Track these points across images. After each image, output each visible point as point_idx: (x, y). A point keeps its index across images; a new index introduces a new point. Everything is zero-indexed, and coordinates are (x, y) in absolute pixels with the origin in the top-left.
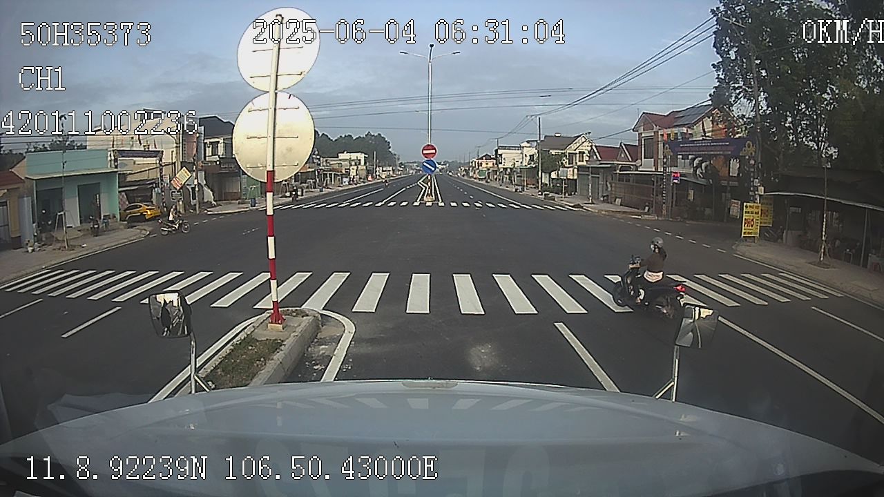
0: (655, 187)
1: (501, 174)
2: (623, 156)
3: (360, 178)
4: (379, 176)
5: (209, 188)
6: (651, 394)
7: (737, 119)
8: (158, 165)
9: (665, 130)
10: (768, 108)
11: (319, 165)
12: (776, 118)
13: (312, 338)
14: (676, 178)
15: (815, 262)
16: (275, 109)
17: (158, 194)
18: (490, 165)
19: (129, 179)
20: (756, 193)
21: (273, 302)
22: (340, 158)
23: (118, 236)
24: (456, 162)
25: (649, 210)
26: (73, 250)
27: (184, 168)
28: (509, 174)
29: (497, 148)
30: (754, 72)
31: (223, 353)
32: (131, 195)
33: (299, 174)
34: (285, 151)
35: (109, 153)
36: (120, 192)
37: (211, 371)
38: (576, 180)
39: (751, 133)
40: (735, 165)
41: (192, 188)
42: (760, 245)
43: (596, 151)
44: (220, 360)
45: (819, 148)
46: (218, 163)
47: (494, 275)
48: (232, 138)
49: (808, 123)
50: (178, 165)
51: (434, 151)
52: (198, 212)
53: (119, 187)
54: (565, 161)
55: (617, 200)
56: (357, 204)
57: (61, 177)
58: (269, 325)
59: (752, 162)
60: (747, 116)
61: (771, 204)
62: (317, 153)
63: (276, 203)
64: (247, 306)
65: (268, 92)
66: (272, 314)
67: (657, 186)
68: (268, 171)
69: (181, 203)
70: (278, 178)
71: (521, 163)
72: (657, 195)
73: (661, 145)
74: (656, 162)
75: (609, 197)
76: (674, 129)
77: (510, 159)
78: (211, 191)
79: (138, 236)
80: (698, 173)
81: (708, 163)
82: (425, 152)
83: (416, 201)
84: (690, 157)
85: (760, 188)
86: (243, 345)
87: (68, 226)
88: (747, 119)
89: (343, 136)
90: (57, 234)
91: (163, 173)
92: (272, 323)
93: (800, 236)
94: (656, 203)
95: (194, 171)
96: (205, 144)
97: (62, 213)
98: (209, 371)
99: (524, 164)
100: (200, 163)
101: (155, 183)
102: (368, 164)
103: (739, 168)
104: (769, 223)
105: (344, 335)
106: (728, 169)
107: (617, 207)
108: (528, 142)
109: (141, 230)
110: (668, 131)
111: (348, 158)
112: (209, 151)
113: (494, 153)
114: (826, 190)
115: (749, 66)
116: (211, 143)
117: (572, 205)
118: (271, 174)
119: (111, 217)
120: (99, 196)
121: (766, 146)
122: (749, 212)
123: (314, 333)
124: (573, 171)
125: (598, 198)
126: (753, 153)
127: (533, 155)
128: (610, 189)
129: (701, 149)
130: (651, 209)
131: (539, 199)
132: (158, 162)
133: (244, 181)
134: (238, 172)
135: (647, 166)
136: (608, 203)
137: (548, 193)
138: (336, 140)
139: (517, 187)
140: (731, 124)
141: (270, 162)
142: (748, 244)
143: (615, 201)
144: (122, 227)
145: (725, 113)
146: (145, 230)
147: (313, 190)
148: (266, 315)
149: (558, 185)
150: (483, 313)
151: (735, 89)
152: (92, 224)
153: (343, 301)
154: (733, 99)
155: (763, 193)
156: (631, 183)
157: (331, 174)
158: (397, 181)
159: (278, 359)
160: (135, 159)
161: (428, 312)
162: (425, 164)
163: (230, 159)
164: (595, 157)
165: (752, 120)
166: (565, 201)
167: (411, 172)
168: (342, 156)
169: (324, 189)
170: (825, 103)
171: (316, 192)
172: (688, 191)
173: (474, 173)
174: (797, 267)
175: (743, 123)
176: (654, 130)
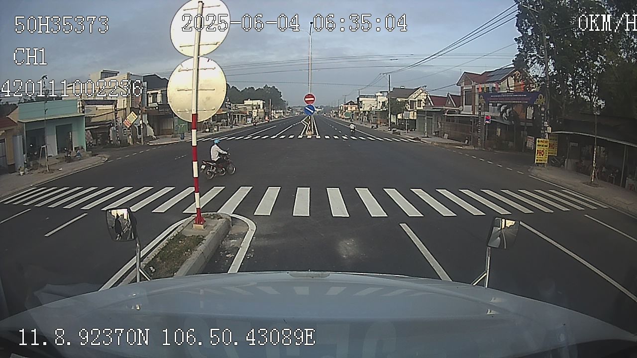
0: (472, 126)
1: (362, 115)
2: (449, 103)
3: (260, 118)
4: (273, 116)
5: (150, 126)
6: (470, 282)
7: (532, 78)
8: (114, 110)
9: (480, 85)
10: (555, 70)
11: (230, 109)
12: (561, 78)
13: (225, 234)
14: (488, 120)
15: (587, 182)
16: (198, 70)
17: (114, 131)
18: (354, 108)
19: (93, 120)
20: (546, 131)
21: (197, 208)
22: (245, 104)
23: (85, 161)
24: (329, 106)
25: (468, 142)
26: (53, 173)
27: (133, 112)
28: (367, 116)
29: (358, 96)
30: (545, 44)
31: (161, 246)
32: (95, 132)
33: (216, 115)
34: (205, 100)
35: (78, 102)
36: (86, 130)
37: (153, 259)
38: (415, 120)
39: (543, 88)
40: (530, 111)
41: (138, 126)
42: (548, 169)
43: (430, 99)
44: (158, 252)
45: (591, 101)
46: (157, 108)
47: (356, 189)
48: (167, 90)
49: (584, 82)
50: (128, 110)
51: (313, 99)
52: (143, 144)
53: (86, 127)
54: (408, 106)
55: (445, 135)
56: (258, 137)
57: (43, 120)
58: (194, 225)
59: (543, 109)
60: (539, 76)
61: (556, 140)
62: (228, 100)
63: (198, 136)
64: (178, 212)
65: (193, 57)
66: (196, 217)
67: (474, 125)
68: (192, 114)
69: (130, 137)
70: (200, 119)
71: (376, 107)
72: (474, 132)
73: (477, 96)
74: (473, 108)
75: (440, 133)
76: (486, 84)
77: (368, 104)
78: (152, 128)
79: (99, 162)
80: (503, 116)
81: (511, 109)
82: (306, 99)
83: (300, 135)
84: (498, 104)
85: (548, 128)
86: (175, 239)
87: (49, 155)
88: (539, 78)
89: (248, 88)
90: (41, 162)
91: (117, 116)
92: (196, 224)
93: (577, 163)
94: (473, 137)
95: (140, 114)
96: (148, 94)
97: (45, 146)
98: (151, 259)
99: (378, 108)
100: (144, 108)
101: (111, 124)
102: (265, 108)
103: (533, 114)
104: (555, 154)
105: (248, 232)
106: (525, 113)
107: (445, 140)
108: (381, 92)
109: (102, 157)
110: (483, 86)
111: (251, 104)
112: (150, 100)
113: (357, 100)
114: (596, 132)
115: (541, 41)
116: (152, 94)
117: (413, 138)
118: (195, 116)
119: (80, 148)
120: (71, 133)
121: (553, 98)
122: (540, 146)
123: (227, 230)
124: (414, 114)
125: (431, 133)
126: (544, 103)
127: (385, 102)
128: (440, 127)
129: (506, 99)
130: (470, 142)
131: (389, 134)
132: (113, 108)
133: (176, 121)
134: (172, 115)
135: (466, 110)
136: (439, 137)
137: (395, 129)
138: (242, 91)
139: (373, 125)
140: (527, 80)
141: (194, 108)
142: (540, 168)
143: (444, 136)
144: (88, 155)
145: (524, 74)
146: (105, 157)
147: (226, 127)
148: (192, 218)
149: (403, 123)
150: (348, 216)
151: (531, 56)
152: (66, 153)
153: (247, 207)
154: (530, 63)
155: (550, 132)
156: (455, 122)
157: (238, 116)
158: (286, 120)
159: (201, 251)
160: (97, 106)
161: (309, 215)
162: (306, 108)
163: (165, 105)
164: (429, 104)
165: (543, 79)
166: (408, 136)
167: (297, 113)
168: (246, 102)
169: (233, 126)
170: (596, 68)
171: (228, 128)
172: (496, 129)
173: (342, 115)
174: (575, 186)
175: (536, 81)
176: (472, 85)
